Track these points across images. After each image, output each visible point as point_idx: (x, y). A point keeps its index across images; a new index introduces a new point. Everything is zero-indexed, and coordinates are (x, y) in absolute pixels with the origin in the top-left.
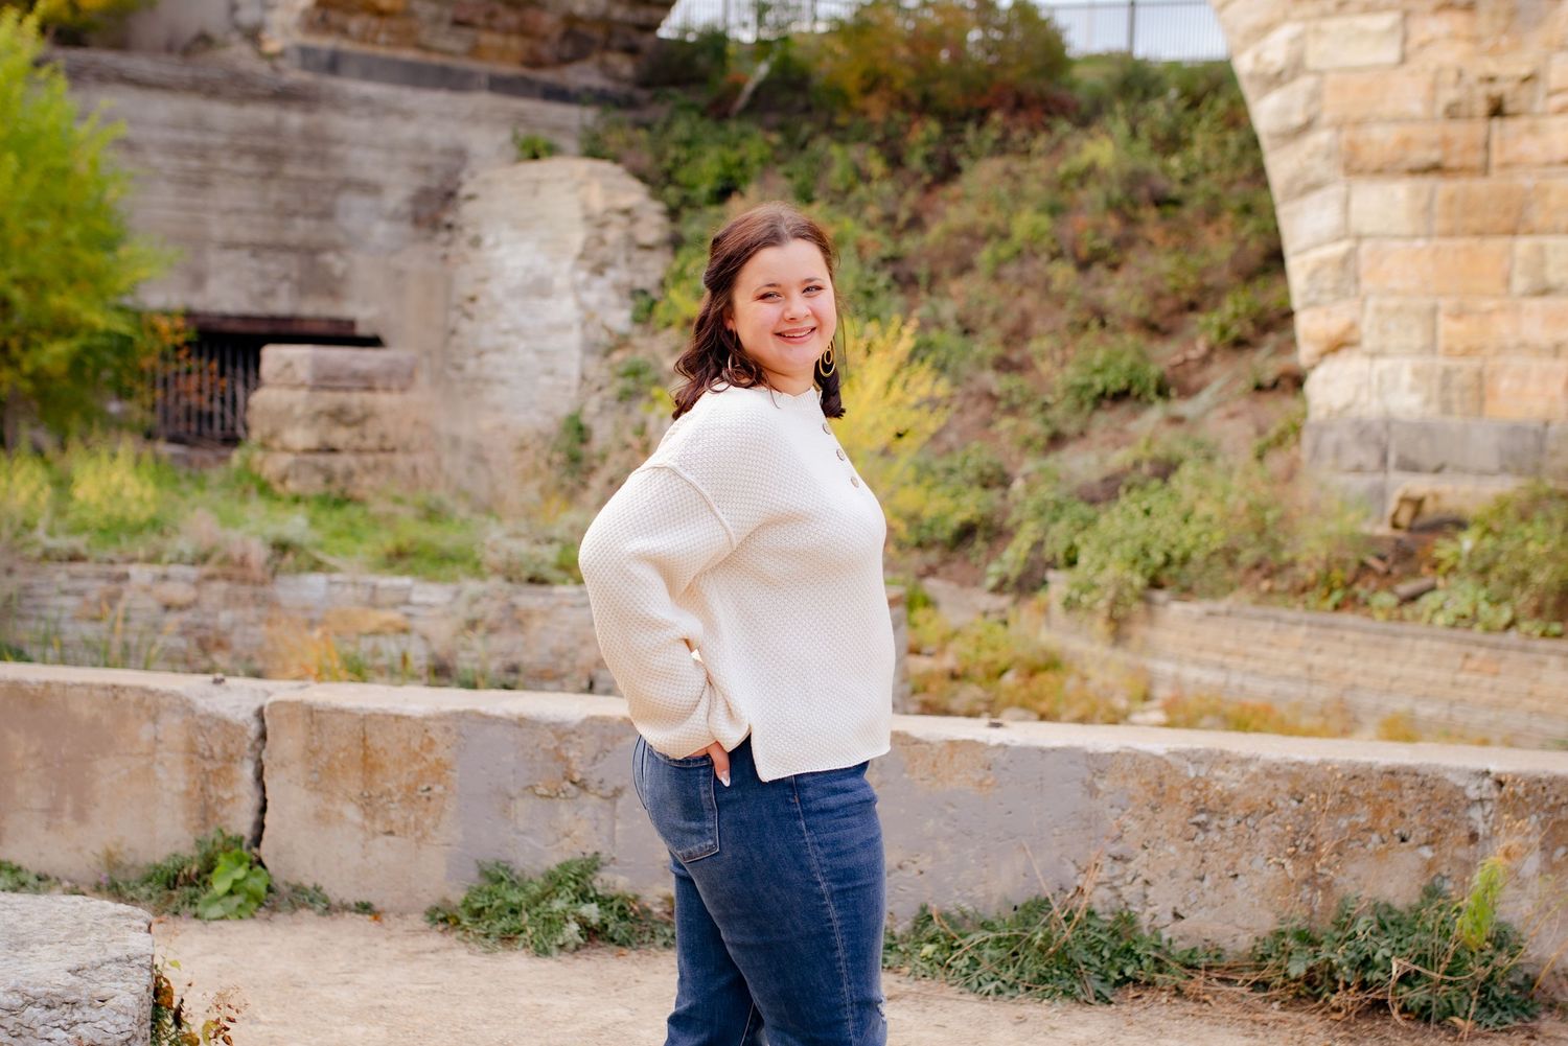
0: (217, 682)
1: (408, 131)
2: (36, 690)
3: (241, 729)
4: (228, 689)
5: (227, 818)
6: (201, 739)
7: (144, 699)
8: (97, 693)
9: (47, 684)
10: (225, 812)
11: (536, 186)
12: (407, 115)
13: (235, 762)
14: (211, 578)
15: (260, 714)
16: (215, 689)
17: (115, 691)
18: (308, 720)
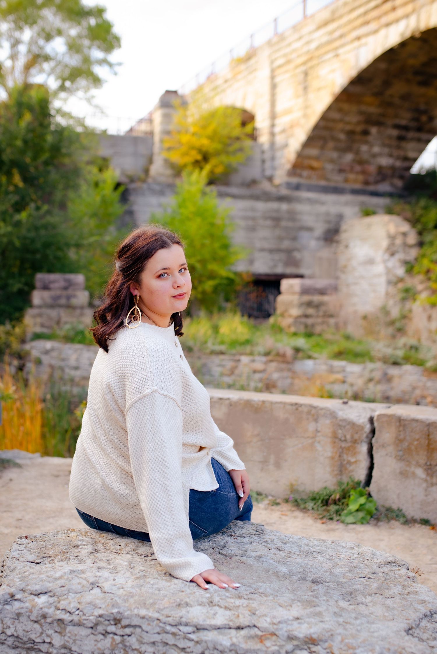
0: (345, 403)
1: (323, 209)
2: (258, 404)
3: (362, 428)
4: (351, 407)
5: (352, 471)
6: (340, 431)
7: (311, 411)
8: (288, 407)
9: (263, 402)
10: (351, 468)
11: (369, 226)
13: (358, 443)
14: (271, 361)
15: (371, 420)
16: (345, 407)
17: (297, 406)
18: (398, 424)
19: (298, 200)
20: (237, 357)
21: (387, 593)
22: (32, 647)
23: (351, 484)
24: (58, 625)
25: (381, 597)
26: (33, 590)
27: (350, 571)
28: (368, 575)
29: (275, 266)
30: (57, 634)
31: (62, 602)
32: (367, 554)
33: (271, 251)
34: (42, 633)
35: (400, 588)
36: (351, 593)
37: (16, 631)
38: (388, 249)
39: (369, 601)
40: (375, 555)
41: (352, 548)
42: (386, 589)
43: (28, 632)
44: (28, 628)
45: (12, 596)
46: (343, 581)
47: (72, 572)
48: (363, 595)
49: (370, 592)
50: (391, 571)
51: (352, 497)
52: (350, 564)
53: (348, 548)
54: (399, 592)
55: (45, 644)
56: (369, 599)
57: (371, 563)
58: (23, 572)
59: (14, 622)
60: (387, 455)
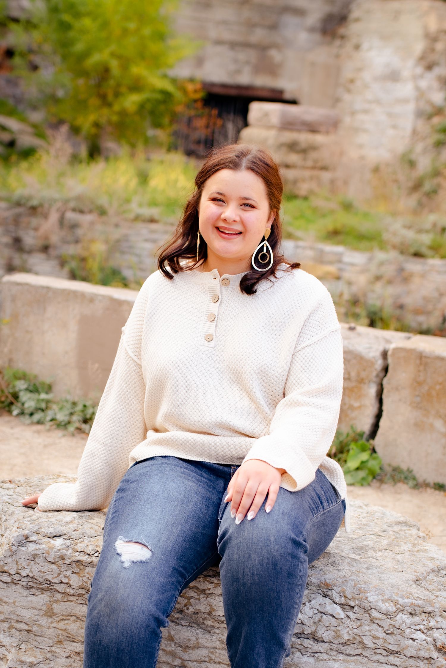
13: (364, 383)
21: (397, 549)
22: (48, 588)
23: (352, 434)
24: (77, 566)
25: (391, 552)
26: (47, 533)
27: (360, 528)
28: (378, 533)
29: (238, 72)
30: (74, 575)
31: (79, 545)
32: (376, 514)
33: (233, 45)
34: (59, 574)
35: (410, 546)
36: (362, 548)
37: (31, 572)
38: (422, 58)
39: (379, 556)
40: (385, 515)
41: (361, 507)
42: (396, 546)
43: (44, 572)
44: (45, 569)
45: (27, 538)
46: (354, 537)
48: (374, 550)
49: (381, 548)
50: (401, 530)
51: (351, 452)
52: (359, 522)
53: (356, 507)
54: (409, 550)
55: (62, 584)
56: (379, 554)
57: (381, 522)
58: (29, 516)
59: (30, 563)
60: (400, 400)
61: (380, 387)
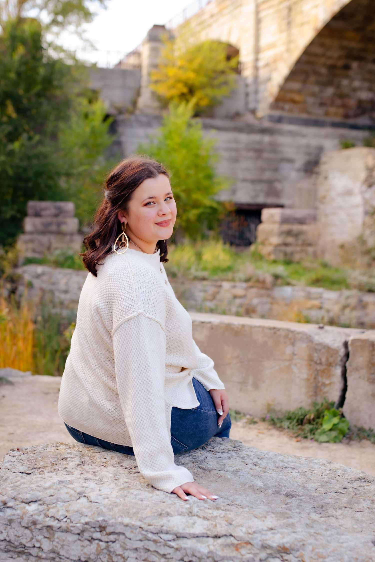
0: (321, 328)
1: (303, 141)
2: (238, 328)
3: (336, 351)
4: (327, 332)
5: (326, 393)
6: (316, 355)
7: (288, 335)
8: (267, 331)
9: (243, 326)
10: (326, 389)
11: (348, 158)
12: (304, 136)
13: (333, 366)
14: (251, 287)
15: (346, 345)
16: (321, 331)
17: (275, 330)
18: (371, 348)
19: (280, 132)
20: (219, 283)
21: (356, 507)
22: (23, 551)
23: (325, 404)
24: (47, 530)
25: (351, 510)
26: (24, 499)
27: (322, 486)
28: (339, 490)
29: (257, 196)
30: (46, 539)
31: (51, 510)
32: (338, 471)
33: (253, 182)
34: (32, 539)
35: (369, 502)
36: (322, 507)
37: (8, 536)
38: (366, 181)
39: (339, 514)
40: (346, 472)
41: (324, 464)
42: (355, 503)
43: (19, 537)
44: (19, 534)
45: (5, 504)
46: (315, 495)
47: (60, 482)
48: (334, 508)
49: (341, 506)
50: (361, 486)
51: (326, 417)
52: (322, 480)
53: (320, 465)
54: (368, 507)
55: (35, 548)
56: (339, 512)
57: (343, 478)
58: (15, 481)
59: (6, 527)
60: (360, 377)
61: (344, 368)
